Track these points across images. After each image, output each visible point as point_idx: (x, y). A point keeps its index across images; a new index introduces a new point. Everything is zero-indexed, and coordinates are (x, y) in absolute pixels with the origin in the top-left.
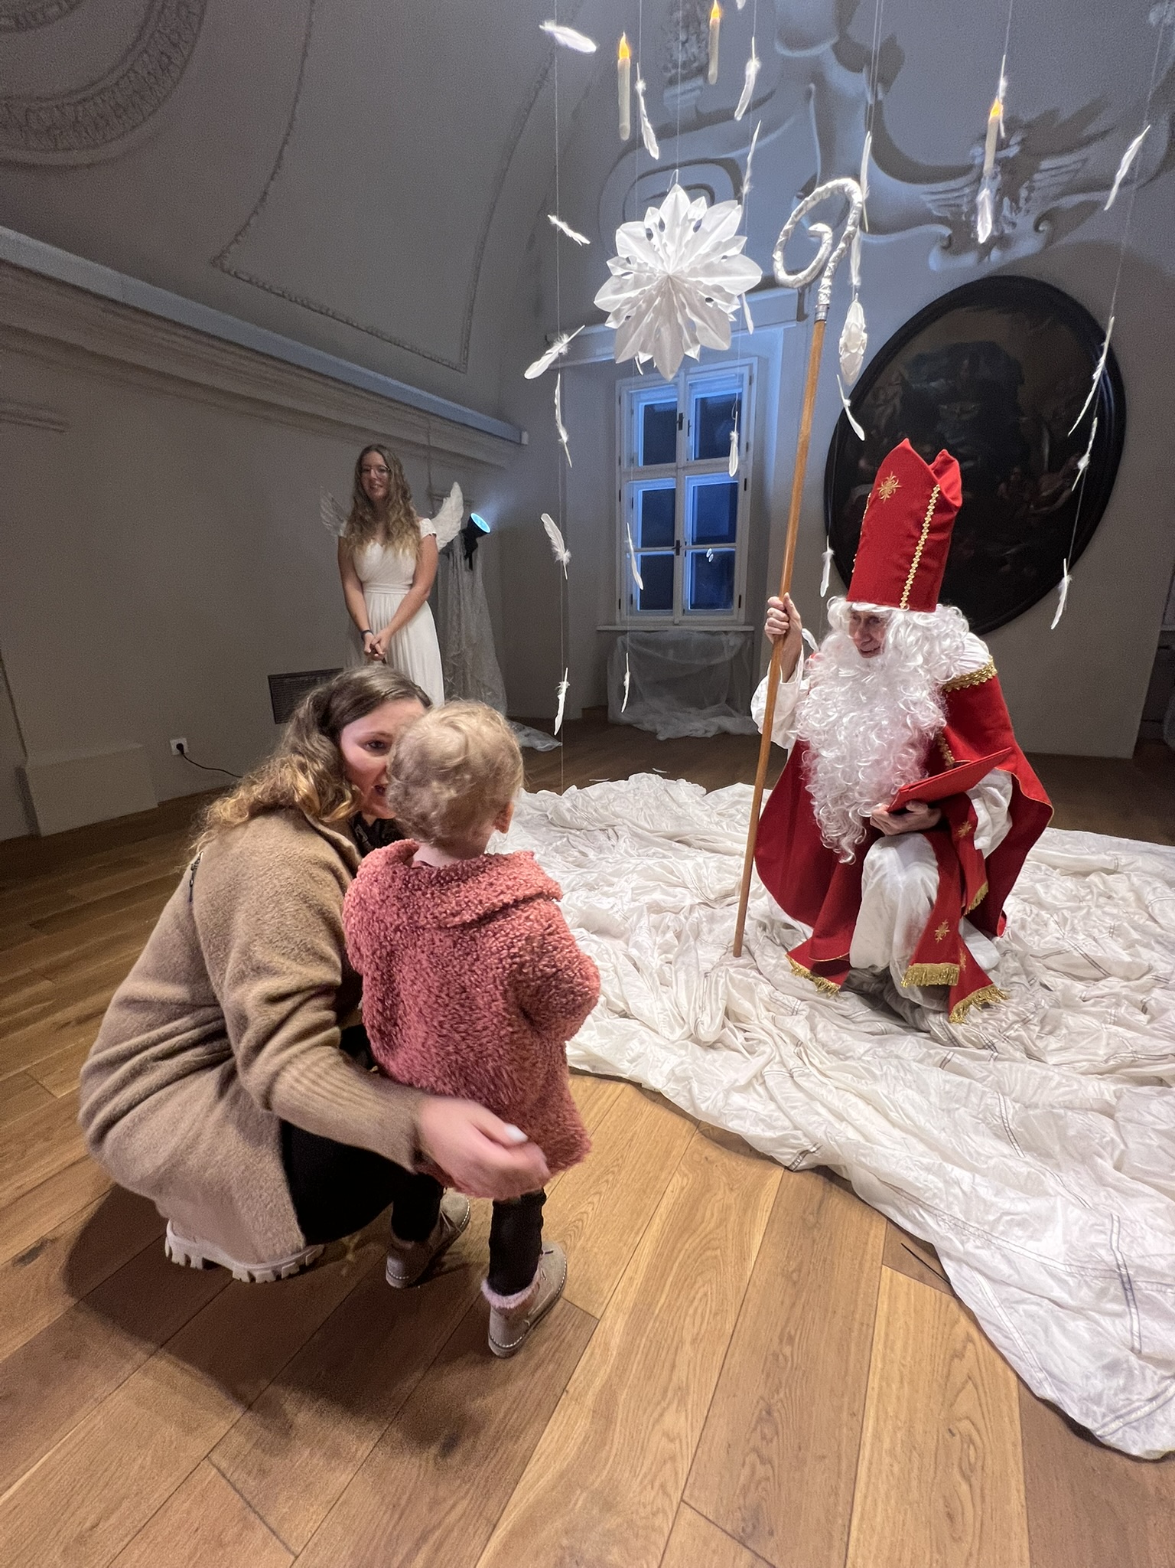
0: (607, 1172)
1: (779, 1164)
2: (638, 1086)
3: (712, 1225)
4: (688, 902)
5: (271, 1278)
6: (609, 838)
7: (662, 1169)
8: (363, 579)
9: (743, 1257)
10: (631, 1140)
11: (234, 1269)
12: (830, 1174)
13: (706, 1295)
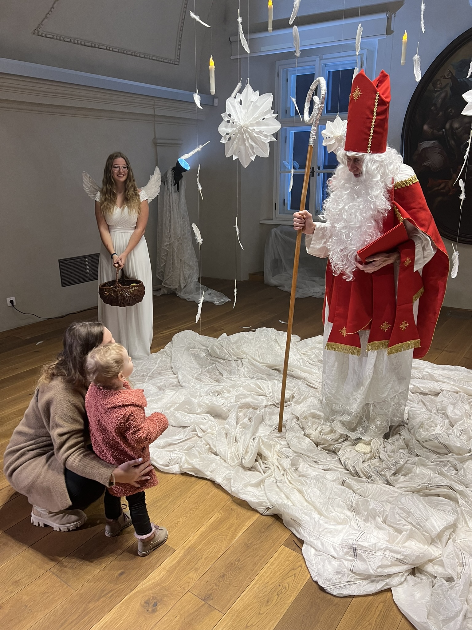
0: (191, 510)
1: (259, 513)
2: (213, 482)
3: (225, 529)
4: (264, 404)
5: (66, 530)
6: (238, 366)
7: (212, 511)
8: (109, 224)
9: (232, 538)
10: (204, 501)
11: (54, 527)
12: (277, 517)
13: (215, 547)
